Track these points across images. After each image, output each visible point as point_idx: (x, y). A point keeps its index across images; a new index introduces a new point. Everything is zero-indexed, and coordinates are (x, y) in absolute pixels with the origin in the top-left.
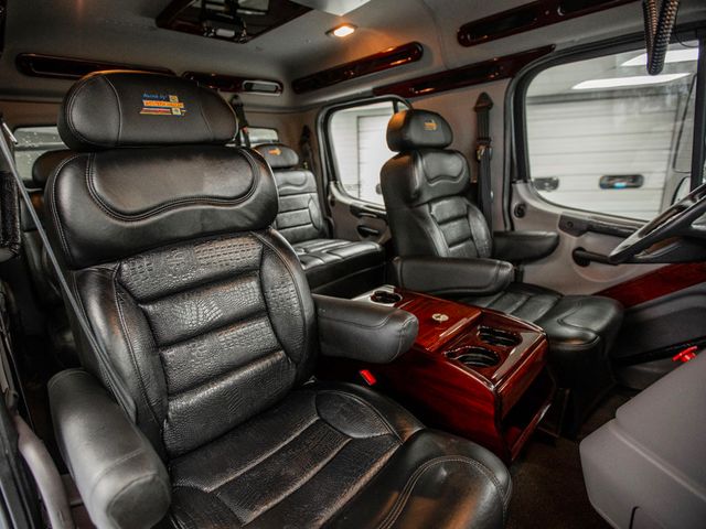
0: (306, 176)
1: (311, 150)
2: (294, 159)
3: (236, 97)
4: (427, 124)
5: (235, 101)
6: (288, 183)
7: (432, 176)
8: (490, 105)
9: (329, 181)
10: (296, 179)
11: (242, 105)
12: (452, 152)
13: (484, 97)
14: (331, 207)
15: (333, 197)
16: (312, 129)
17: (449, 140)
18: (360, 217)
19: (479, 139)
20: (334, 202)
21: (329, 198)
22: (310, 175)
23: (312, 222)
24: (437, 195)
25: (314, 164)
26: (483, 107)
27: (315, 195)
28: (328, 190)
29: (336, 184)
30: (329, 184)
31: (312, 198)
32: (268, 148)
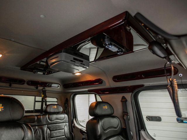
0: (65, 116)
1: (68, 106)
2: (61, 109)
3: (44, 88)
4: (104, 107)
5: (44, 89)
6: (57, 119)
7: (105, 129)
8: (126, 101)
9: (73, 118)
10: (61, 118)
11: (46, 91)
12: (114, 117)
13: (123, 98)
14: (73, 129)
15: (74, 125)
16: (69, 99)
17: (112, 112)
18: (83, 135)
19: (124, 112)
20: (74, 127)
21: (73, 125)
22: (66, 116)
23: (65, 135)
24: (109, 135)
25: (69, 111)
26: (124, 101)
27: (67, 124)
28: (73, 122)
29: (76, 119)
30: (73, 119)
31: (66, 125)
32: (52, 105)
